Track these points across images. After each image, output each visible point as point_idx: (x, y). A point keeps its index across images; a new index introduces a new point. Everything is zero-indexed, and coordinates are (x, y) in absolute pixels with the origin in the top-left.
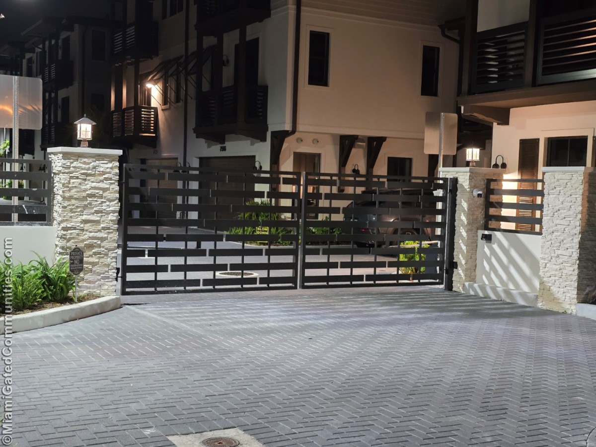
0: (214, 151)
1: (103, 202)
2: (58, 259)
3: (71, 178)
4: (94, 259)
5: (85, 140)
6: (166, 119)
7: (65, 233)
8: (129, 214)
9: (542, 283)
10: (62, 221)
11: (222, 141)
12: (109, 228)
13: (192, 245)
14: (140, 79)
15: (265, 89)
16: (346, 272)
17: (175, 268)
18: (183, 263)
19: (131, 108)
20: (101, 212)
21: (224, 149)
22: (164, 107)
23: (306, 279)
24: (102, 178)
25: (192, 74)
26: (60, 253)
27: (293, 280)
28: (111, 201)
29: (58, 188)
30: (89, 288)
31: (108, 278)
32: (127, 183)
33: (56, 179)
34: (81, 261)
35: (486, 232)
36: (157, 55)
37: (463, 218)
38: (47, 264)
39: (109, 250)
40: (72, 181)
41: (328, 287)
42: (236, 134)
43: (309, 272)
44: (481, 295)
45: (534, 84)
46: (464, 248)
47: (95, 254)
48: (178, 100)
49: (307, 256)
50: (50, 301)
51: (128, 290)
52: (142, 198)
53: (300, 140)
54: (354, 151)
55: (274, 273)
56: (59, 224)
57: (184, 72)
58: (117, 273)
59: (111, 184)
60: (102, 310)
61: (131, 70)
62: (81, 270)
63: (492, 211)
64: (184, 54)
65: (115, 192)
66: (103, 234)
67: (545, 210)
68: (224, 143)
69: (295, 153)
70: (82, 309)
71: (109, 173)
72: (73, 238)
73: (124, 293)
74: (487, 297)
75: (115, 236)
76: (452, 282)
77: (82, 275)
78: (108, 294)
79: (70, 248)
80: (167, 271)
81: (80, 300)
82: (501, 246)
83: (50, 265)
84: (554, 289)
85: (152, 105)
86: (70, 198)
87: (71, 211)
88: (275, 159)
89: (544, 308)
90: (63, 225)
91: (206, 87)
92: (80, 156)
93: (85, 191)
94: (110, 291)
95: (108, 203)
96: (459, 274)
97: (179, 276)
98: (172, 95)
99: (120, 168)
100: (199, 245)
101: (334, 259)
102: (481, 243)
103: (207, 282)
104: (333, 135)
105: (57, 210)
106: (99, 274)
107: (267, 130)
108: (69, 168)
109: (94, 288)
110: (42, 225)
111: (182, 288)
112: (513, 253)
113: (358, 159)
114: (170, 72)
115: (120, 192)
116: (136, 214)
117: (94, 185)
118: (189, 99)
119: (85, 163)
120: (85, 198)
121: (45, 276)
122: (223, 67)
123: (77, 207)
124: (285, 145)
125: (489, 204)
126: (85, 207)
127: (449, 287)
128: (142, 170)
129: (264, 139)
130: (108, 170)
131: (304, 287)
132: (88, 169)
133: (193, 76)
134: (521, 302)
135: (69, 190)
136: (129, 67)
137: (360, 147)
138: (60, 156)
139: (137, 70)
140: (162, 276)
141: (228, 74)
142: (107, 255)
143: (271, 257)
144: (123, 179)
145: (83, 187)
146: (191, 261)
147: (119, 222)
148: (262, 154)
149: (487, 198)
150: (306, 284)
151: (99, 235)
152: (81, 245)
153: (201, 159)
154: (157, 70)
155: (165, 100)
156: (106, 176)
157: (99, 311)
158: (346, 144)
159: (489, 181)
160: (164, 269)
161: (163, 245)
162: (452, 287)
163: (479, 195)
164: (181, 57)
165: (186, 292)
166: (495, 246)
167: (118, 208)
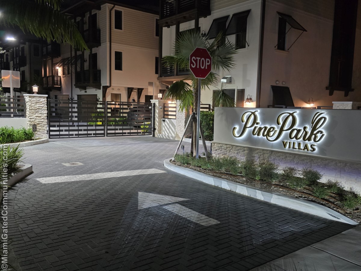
0: (82, 92)
1: (42, 111)
2: (28, 128)
3: (32, 103)
4: (40, 128)
5: (35, 92)
6: (64, 80)
7: (30, 120)
8: (51, 114)
9: (176, 133)
10: (29, 116)
11: (85, 89)
12: (44, 118)
13: (71, 124)
14: (53, 65)
15: (100, 71)
16: (121, 131)
17: (66, 131)
18: (68, 129)
19: (50, 76)
20: (42, 114)
21: (86, 92)
22: (63, 76)
23: (108, 134)
24: (41, 103)
25: (74, 64)
26: (29, 126)
27: (104, 134)
28: (44, 110)
29: (28, 107)
30: (39, 136)
31: (44, 133)
32: (50, 105)
33: (27, 104)
34: (36, 128)
35: (164, 119)
36: (60, 56)
37: (157, 115)
38: (25, 129)
39: (44, 125)
40: (32, 104)
41: (115, 136)
42: (90, 87)
43: (109, 132)
44: (162, 137)
45: (177, 75)
46: (157, 124)
47: (40, 126)
48: (68, 74)
49: (108, 127)
50: (27, 140)
51: (51, 137)
52: (56, 109)
53: (113, 89)
54: (132, 93)
55: (98, 132)
56: (28, 117)
57: (70, 64)
58: (47, 132)
59: (44, 105)
60: (43, 142)
61: (50, 61)
62: (36, 131)
63: (165, 113)
64: (70, 56)
65: (46, 107)
66: (42, 120)
67: (177, 112)
68: (86, 90)
69: (111, 94)
70: (37, 142)
71: (44, 102)
72: (33, 121)
73: (50, 138)
74: (163, 138)
75: (46, 121)
76: (154, 134)
77: (36, 132)
78: (45, 138)
79: (32, 124)
80: (63, 131)
81: (36, 140)
82: (167, 123)
83: (26, 130)
84: (179, 135)
85: (59, 75)
86: (32, 109)
87: (32, 113)
88: (104, 96)
89: (177, 140)
90: (30, 118)
91: (79, 69)
92: (34, 97)
93: (36, 107)
94: (45, 137)
95: (44, 111)
96: (156, 131)
97: (67, 133)
98: (66, 72)
99: (47, 100)
100: (73, 124)
101: (117, 127)
102: (162, 122)
103: (76, 135)
104: (125, 88)
105: (28, 113)
106: (42, 132)
107: (101, 85)
108: (31, 100)
109: (40, 136)
110: (23, 118)
111: (68, 137)
112: (170, 125)
113: (134, 95)
114: (65, 63)
115: (47, 108)
116: (54, 114)
117: (39, 105)
118: (73, 73)
119: (36, 99)
120: (36, 109)
121: (25, 132)
122: (85, 62)
123: (34, 112)
124: (107, 91)
125: (164, 111)
126: (36, 112)
127: (154, 136)
128: (55, 101)
129: (100, 89)
130: (43, 101)
131: (107, 136)
132: (37, 101)
133: (74, 65)
134: (171, 139)
135: (31, 107)
136: (49, 60)
137: (135, 91)
138: (28, 97)
139: (52, 61)
140: (61, 133)
141: (86, 65)
142: (44, 126)
143: (96, 127)
144: (48, 104)
145: (36, 106)
146: (71, 128)
147: (47, 117)
148: (99, 93)
149: (164, 109)
150: (108, 135)
151: (41, 120)
152: (36, 123)
153: (78, 95)
154: (60, 62)
155: (64, 74)
156: (43, 103)
157: (42, 143)
158: (130, 91)
159: (164, 104)
160: (62, 131)
161: (61, 124)
162: (155, 136)
163: (161, 108)
164: (69, 58)
165: (69, 138)
166: (166, 123)
167: (47, 112)
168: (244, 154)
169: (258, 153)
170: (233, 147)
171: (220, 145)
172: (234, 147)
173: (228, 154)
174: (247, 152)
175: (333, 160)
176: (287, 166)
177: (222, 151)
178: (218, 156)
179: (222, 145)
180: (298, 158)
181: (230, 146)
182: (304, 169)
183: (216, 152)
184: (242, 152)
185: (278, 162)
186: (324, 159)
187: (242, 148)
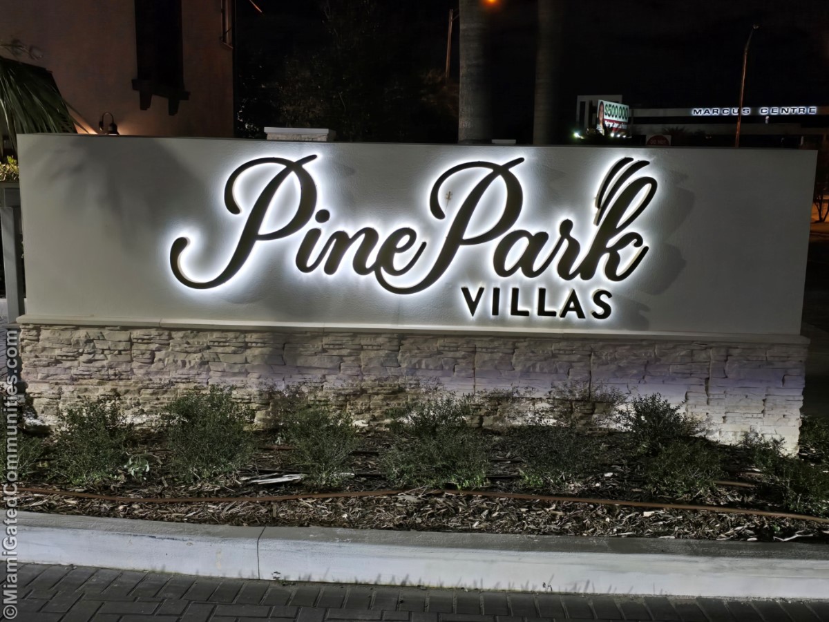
168: (246, 362)
169: (324, 351)
170: (170, 338)
171: (81, 334)
172: (177, 335)
173: (139, 373)
174: (262, 354)
175: (677, 343)
176: (479, 388)
177: (98, 364)
178: (67, 390)
179: (93, 333)
180: (533, 352)
181: (154, 332)
182: (561, 392)
183: (52, 370)
184: (234, 353)
185: (437, 379)
186: (644, 343)
187: (231, 335)
